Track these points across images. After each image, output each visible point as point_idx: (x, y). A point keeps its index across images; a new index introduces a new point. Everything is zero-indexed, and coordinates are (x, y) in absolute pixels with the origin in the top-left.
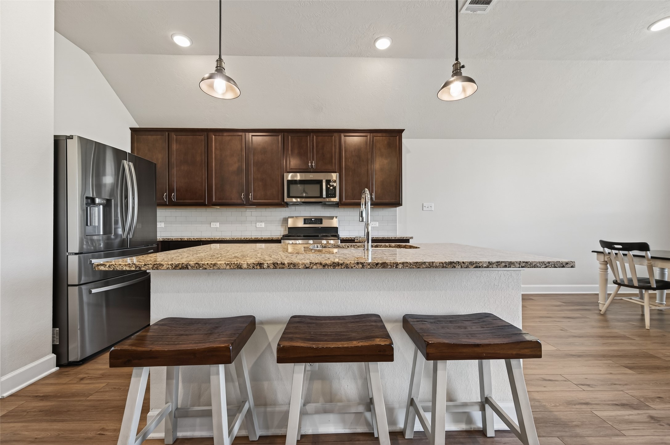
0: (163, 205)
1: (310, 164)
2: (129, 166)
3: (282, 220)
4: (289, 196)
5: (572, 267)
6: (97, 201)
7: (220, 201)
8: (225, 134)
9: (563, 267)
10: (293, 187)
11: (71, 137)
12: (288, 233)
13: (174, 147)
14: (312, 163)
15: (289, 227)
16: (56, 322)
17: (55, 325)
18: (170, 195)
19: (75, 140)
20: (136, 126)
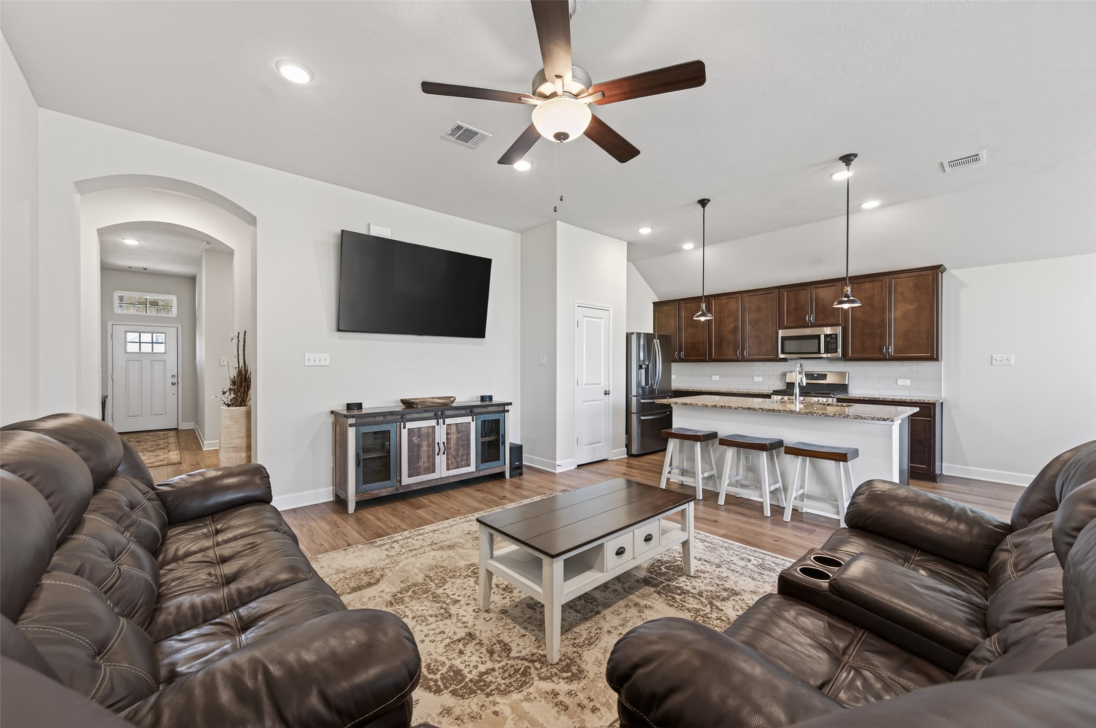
0: (675, 361)
1: (807, 319)
2: (657, 342)
3: (780, 374)
4: (783, 353)
5: (892, 421)
6: (643, 366)
7: (719, 358)
8: (723, 298)
9: (885, 420)
10: (787, 343)
11: (633, 333)
12: (785, 388)
13: (683, 314)
14: (809, 317)
15: (787, 381)
16: (627, 433)
17: (626, 434)
18: (680, 354)
19: (635, 334)
20: (657, 300)
